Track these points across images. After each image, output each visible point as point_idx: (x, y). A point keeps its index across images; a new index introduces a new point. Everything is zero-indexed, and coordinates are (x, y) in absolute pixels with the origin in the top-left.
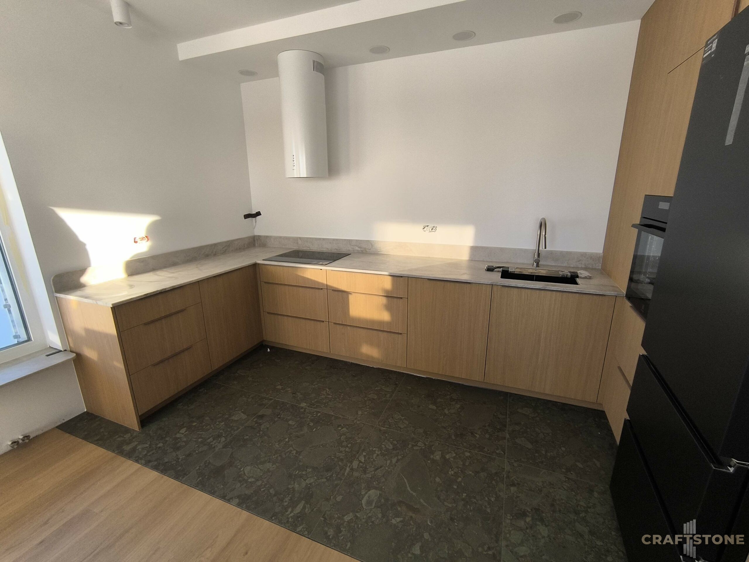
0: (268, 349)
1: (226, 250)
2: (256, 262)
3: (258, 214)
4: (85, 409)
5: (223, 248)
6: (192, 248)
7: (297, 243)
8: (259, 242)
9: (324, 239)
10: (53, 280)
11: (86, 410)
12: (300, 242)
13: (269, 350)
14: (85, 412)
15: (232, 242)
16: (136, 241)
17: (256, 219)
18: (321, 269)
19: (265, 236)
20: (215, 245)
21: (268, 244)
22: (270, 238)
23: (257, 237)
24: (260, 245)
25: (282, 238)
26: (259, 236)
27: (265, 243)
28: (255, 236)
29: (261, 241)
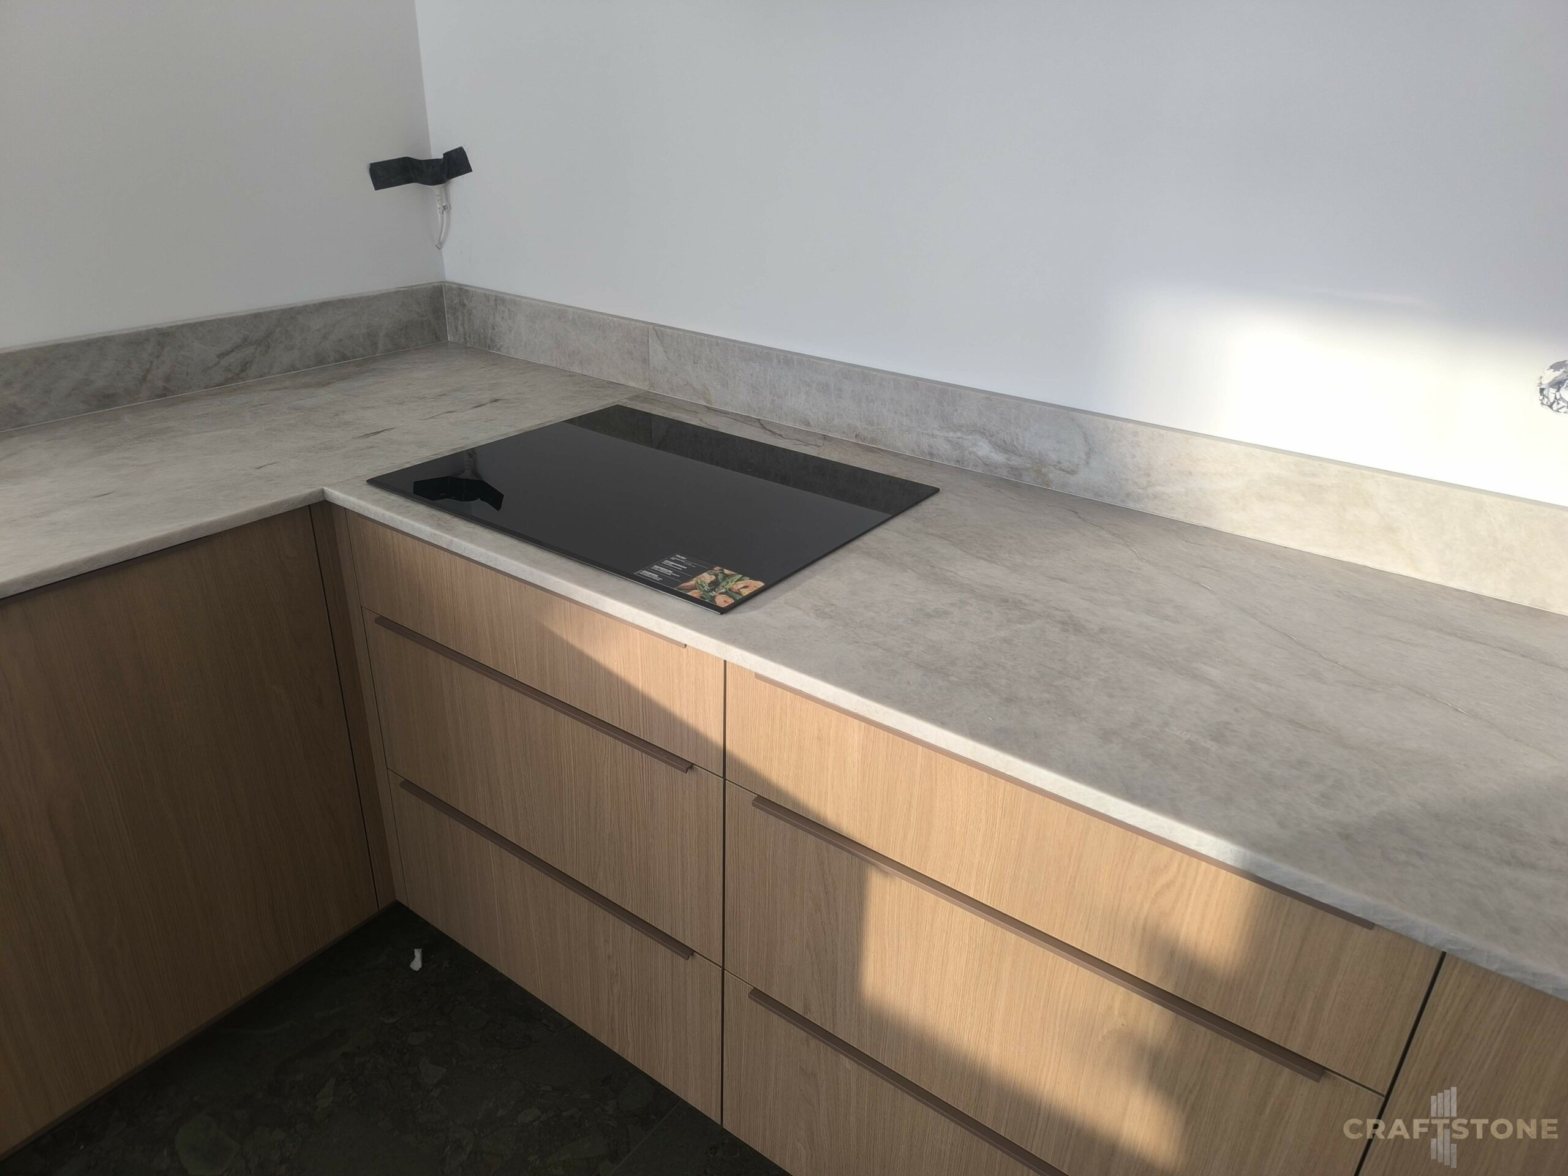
0: (418, 953)
2: (323, 492)
3: (456, 163)
7: (645, 361)
13: (417, 964)
18: (685, 646)
19: (487, 296)
21: (502, 343)
22: (513, 311)
23: (454, 298)
24: (468, 339)
25: (571, 317)
26: (462, 291)
27: (490, 331)
28: (445, 286)
29: (472, 317)
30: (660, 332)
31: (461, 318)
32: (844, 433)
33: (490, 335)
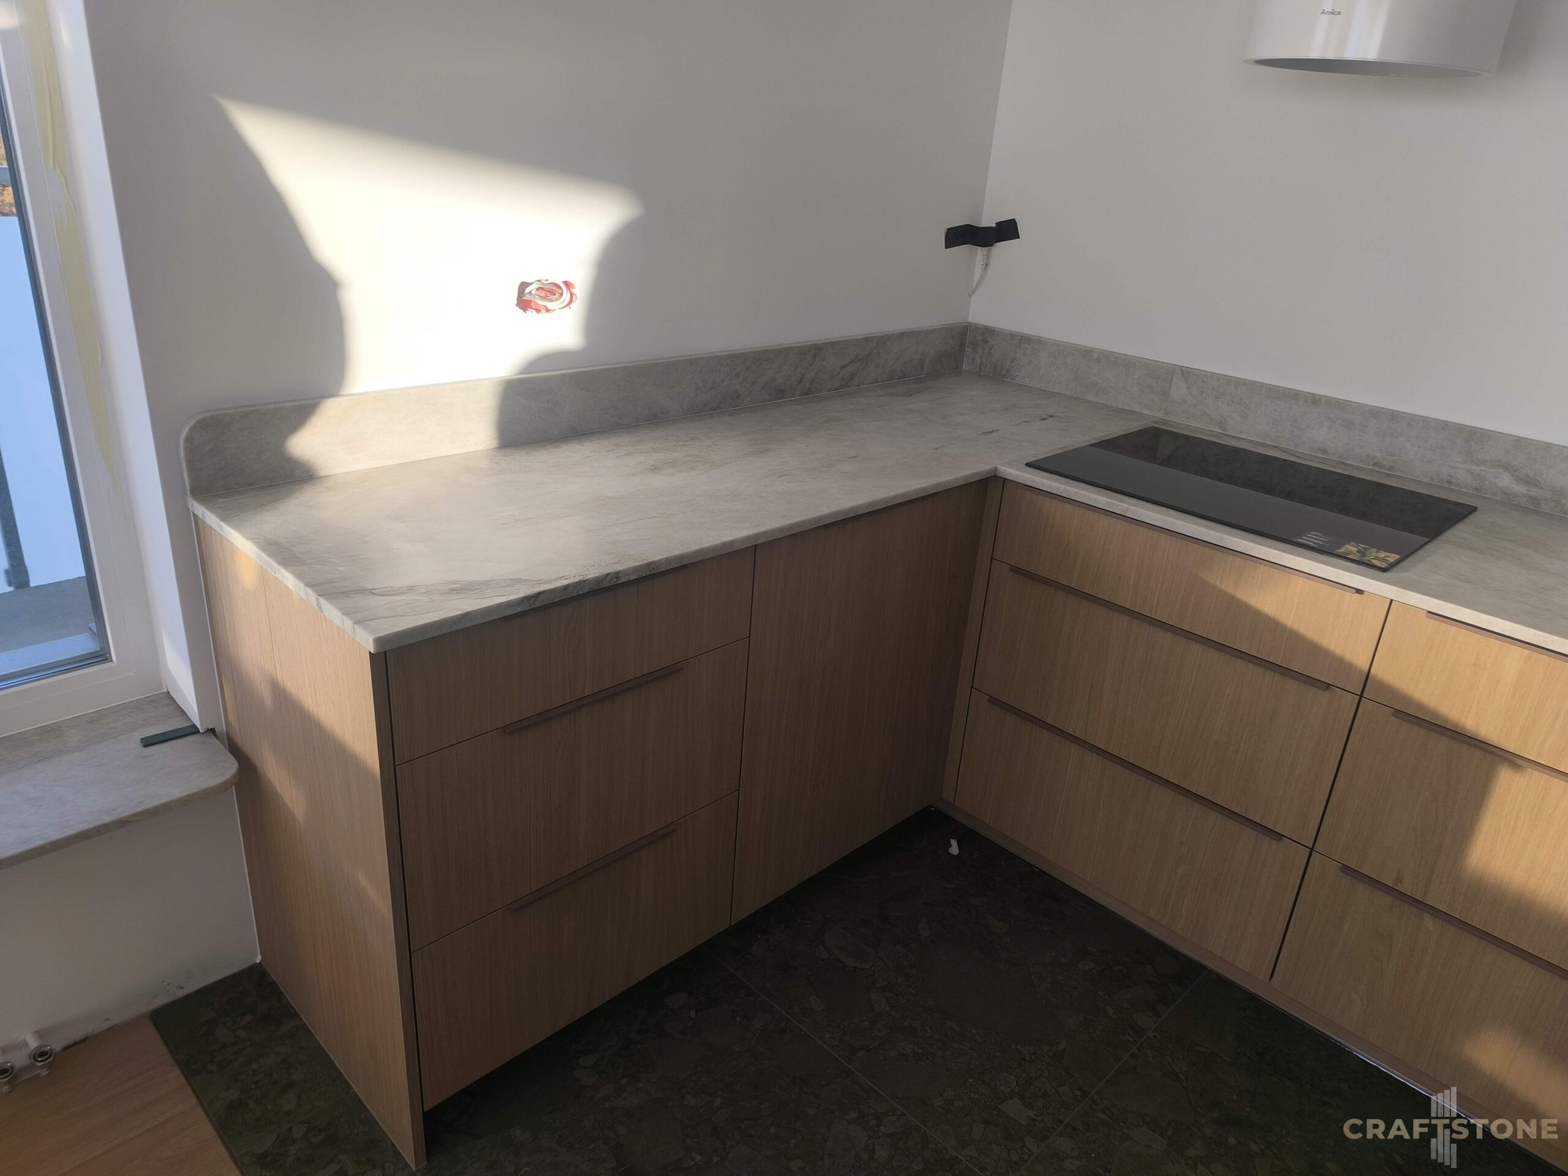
0: (954, 843)
1: (853, 376)
2: (996, 469)
3: (1007, 230)
4: (258, 954)
5: (842, 368)
6: (728, 356)
7: (1165, 394)
8: (981, 357)
9: (1315, 400)
10: (189, 440)
11: (258, 960)
12: (1179, 388)
13: (954, 849)
14: (256, 964)
15: (883, 341)
16: (527, 297)
17: (988, 257)
18: (1359, 592)
19: (1012, 336)
20: (816, 351)
21: (1017, 374)
22: (1036, 349)
23: (978, 335)
24: (983, 369)
25: (1096, 356)
26: (988, 331)
27: (1008, 363)
28: (971, 326)
29: (992, 352)
30: (1186, 373)
31: (981, 351)
32: (1363, 461)
33: (1007, 367)
